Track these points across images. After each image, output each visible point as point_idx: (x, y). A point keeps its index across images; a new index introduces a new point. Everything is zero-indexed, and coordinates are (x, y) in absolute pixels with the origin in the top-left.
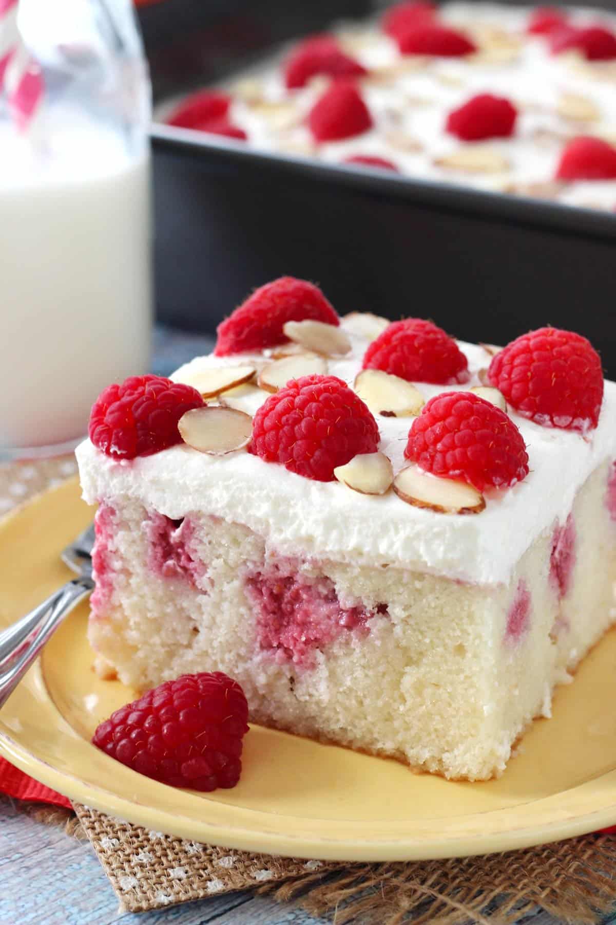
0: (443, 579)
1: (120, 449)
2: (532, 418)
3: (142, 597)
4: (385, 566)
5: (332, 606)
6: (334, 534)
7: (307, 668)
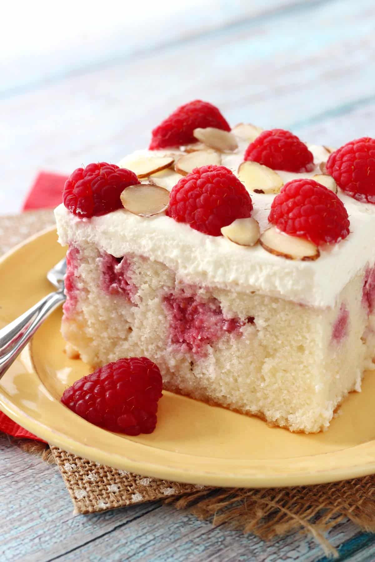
0: (291, 303)
1: (82, 211)
2: (353, 197)
3: (96, 306)
4: (253, 292)
5: (218, 317)
6: (220, 271)
7: (201, 356)
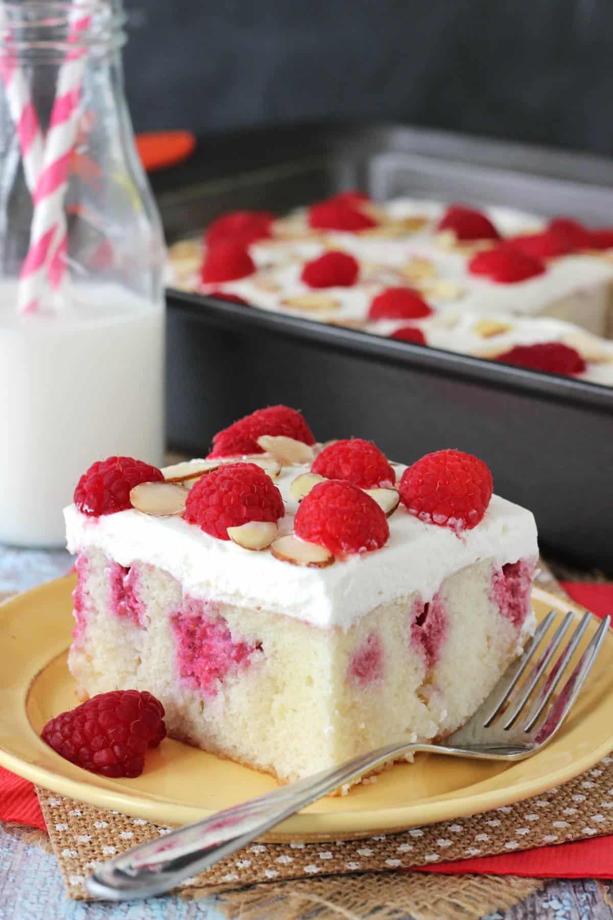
1: (89, 508)
2: (417, 516)
3: (104, 631)
4: (259, 608)
5: (227, 643)
7: (211, 694)
